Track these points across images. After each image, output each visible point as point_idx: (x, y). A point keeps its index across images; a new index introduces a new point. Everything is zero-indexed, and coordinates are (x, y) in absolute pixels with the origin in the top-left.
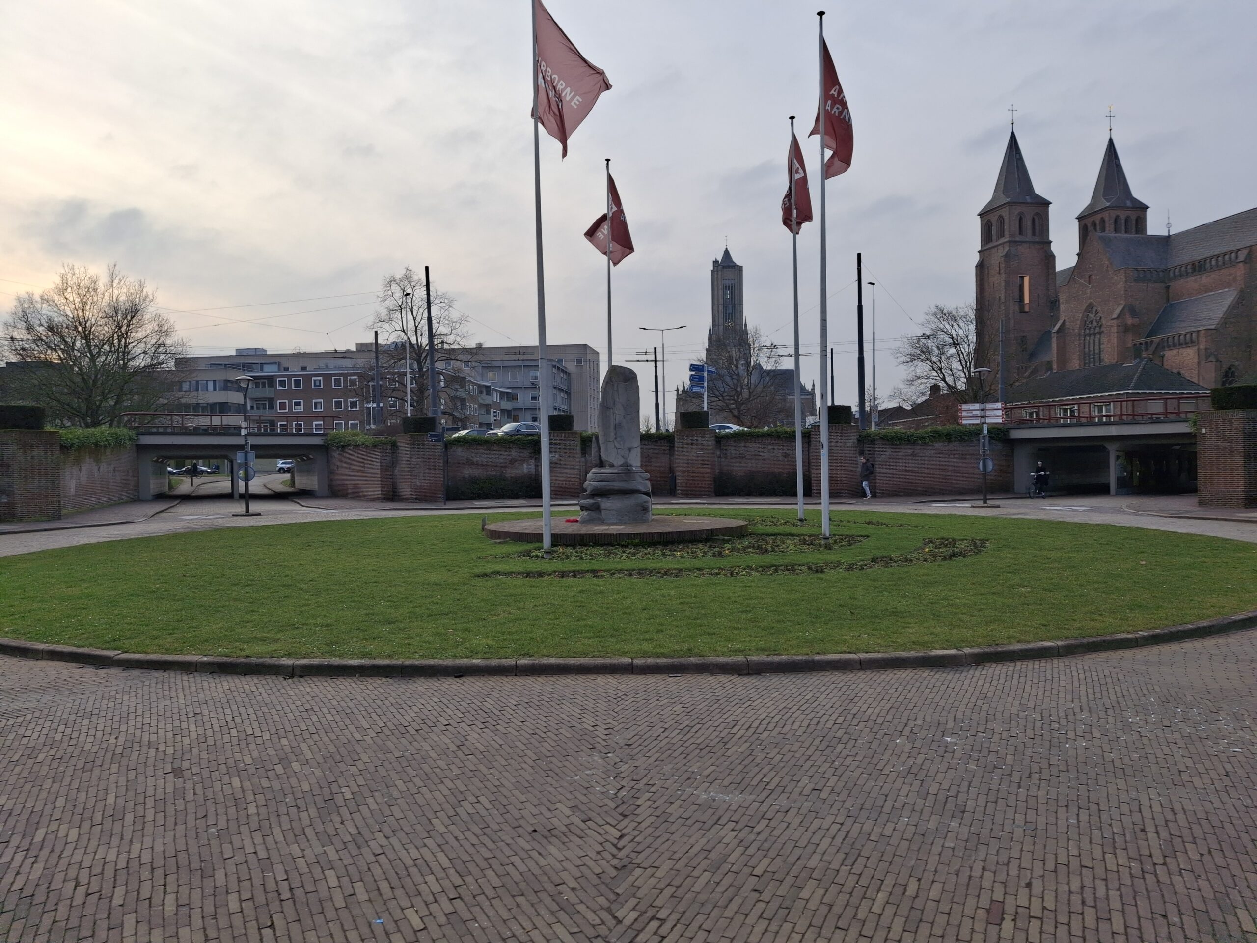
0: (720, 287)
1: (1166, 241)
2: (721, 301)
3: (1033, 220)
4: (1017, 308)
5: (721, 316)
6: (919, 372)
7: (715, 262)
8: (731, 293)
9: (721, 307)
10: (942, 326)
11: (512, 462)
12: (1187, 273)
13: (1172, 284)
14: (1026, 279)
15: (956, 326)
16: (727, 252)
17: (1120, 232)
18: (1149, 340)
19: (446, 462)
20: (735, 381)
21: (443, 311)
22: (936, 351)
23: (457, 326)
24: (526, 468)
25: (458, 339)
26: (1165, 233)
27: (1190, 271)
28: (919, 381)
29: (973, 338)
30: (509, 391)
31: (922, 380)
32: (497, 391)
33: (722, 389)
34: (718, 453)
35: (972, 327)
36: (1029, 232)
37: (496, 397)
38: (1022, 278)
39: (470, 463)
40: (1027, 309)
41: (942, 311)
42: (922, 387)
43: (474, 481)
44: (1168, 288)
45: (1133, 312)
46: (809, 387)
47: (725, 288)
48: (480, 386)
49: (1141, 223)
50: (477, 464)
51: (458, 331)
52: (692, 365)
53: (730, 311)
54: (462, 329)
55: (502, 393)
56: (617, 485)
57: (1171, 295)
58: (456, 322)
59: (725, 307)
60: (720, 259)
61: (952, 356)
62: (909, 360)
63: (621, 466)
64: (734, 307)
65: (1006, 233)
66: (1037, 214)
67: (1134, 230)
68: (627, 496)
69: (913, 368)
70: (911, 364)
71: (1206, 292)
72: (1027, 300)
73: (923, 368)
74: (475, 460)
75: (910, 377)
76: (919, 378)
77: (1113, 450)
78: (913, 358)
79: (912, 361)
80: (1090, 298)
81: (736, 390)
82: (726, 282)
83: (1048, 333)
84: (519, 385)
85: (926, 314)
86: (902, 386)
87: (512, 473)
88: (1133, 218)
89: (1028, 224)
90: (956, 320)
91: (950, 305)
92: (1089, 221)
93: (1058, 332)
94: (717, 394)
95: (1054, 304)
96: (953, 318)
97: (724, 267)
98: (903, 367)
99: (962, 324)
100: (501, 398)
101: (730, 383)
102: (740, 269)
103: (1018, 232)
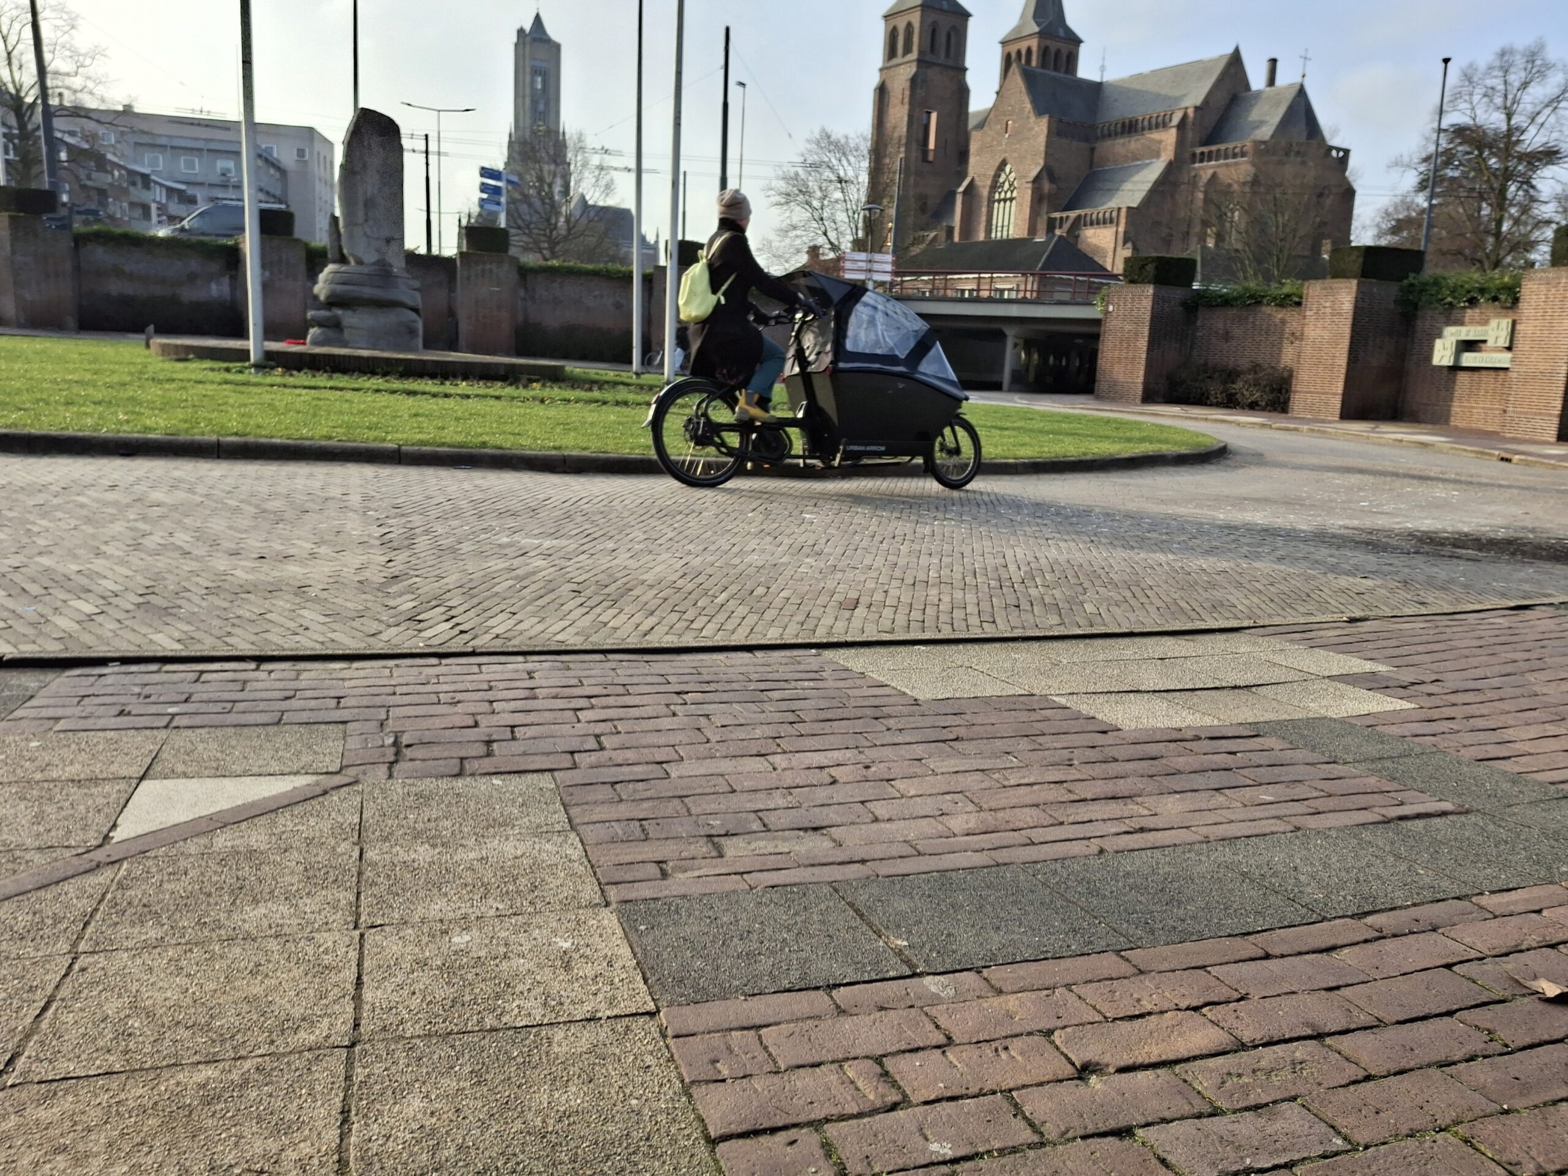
0: (528, 70)
1: (1096, 89)
2: (528, 91)
3: (949, 36)
4: (920, 155)
5: (528, 114)
6: (795, 220)
7: (521, 32)
8: (544, 82)
9: (528, 101)
10: (826, 159)
11: (192, 277)
12: (1116, 134)
13: (1097, 145)
14: (934, 116)
15: (844, 162)
16: (538, 19)
17: (1048, 69)
18: (1064, 214)
19: (77, 268)
20: (547, 207)
21: (59, 34)
22: (819, 194)
23: (88, 62)
24: (218, 290)
25: (90, 85)
26: (1097, 79)
27: (1119, 130)
28: (795, 233)
29: (864, 178)
30: (182, 187)
31: (798, 232)
32: (161, 185)
33: (527, 217)
34: (522, 293)
35: (865, 164)
36: (942, 53)
37: (160, 195)
38: (929, 113)
39: (118, 273)
40: (931, 157)
41: (829, 137)
42: (798, 242)
43: (126, 301)
44: (1092, 150)
45: (1052, 178)
46: (651, 239)
47: (535, 72)
48: (131, 173)
49: (1071, 60)
50: (130, 277)
51: (91, 71)
52: (483, 168)
53: (541, 107)
54: (96, 68)
55: (170, 191)
56: (367, 292)
57: (1096, 160)
58: (85, 55)
59: (534, 102)
60: (528, 27)
61: (837, 201)
62: (783, 201)
63: (374, 264)
64: (547, 104)
65: (915, 48)
66: (954, 27)
67: (1063, 70)
68: (386, 309)
69: (788, 214)
70: (785, 207)
71: (1133, 160)
72: (932, 145)
73: (800, 214)
74: (127, 268)
75: (784, 225)
76: (795, 228)
77: (1011, 332)
78: (788, 198)
79: (787, 203)
80: (1005, 152)
81: (548, 220)
82: (538, 64)
83: (953, 194)
84: (200, 179)
85: (808, 141)
86: (773, 236)
87: (190, 294)
88: (1064, 53)
89: (942, 39)
90: (844, 154)
91: (838, 132)
92: (1013, 49)
93: (965, 192)
94: (520, 222)
95: (963, 156)
96: (840, 148)
97: (534, 40)
98: (776, 210)
99: (852, 159)
100: (169, 197)
101: (541, 210)
102: (557, 47)
103: (928, 50)
